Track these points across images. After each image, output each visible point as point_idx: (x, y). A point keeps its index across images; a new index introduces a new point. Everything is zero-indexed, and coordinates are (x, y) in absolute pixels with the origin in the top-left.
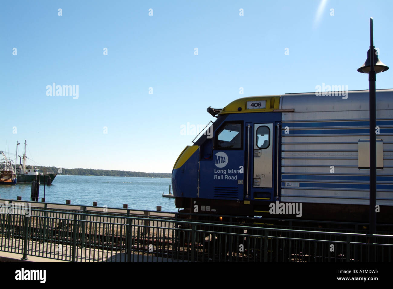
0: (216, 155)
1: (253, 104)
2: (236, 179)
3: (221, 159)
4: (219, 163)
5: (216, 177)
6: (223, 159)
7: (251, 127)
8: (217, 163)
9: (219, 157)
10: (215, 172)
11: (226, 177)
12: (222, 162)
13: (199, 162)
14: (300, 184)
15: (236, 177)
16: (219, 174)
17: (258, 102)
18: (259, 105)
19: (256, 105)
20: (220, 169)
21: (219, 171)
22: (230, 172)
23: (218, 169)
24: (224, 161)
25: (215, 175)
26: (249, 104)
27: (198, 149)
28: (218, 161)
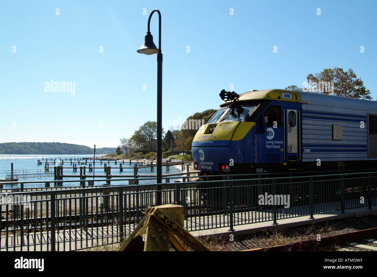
0: (267, 130)
1: (285, 95)
2: (279, 148)
3: (270, 133)
4: (269, 136)
5: (267, 146)
6: (271, 133)
7: (285, 111)
8: (268, 136)
9: (269, 131)
10: (267, 143)
11: (274, 146)
12: (271, 136)
13: (256, 135)
14: (311, 150)
15: (279, 146)
16: (269, 144)
17: (288, 94)
18: (289, 96)
19: (287, 96)
20: (270, 140)
21: (269, 142)
22: (276, 142)
23: (268, 140)
24: (272, 135)
25: (267, 145)
26: (283, 94)
27: (255, 125)
28: (268, 135)
